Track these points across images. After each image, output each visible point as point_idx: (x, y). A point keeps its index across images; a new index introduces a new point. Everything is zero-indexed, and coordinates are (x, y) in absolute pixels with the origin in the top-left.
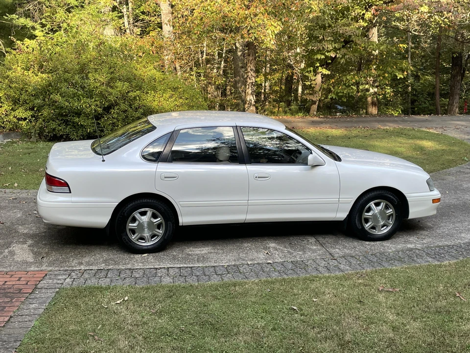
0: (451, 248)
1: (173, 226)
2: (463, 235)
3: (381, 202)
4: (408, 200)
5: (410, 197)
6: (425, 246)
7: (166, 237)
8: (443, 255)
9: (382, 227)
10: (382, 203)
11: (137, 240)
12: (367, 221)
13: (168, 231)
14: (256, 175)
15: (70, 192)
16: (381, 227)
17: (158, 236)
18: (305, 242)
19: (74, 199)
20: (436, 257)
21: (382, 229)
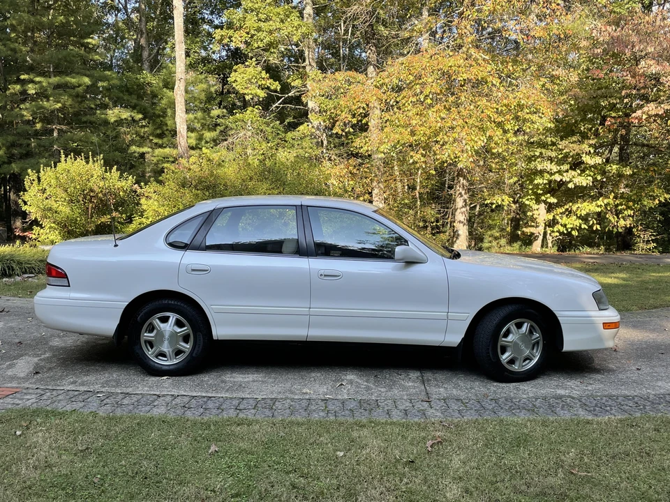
0: (630, 400)
1: (204, 339)
2: (660, 383)
3: (524, 323)
4: (561, 322)
5: (564, 316)
6: (586, 393)
7: (194, 355)
8: (608, 408)
9: (524, 361)
10: (526, 324)
11: (157, 357)
12: (504, 350)
13: (197, 346)
14: (322, 272)
15: (69, 286)
16: (522, 361)
17: (184, 352)
18: (402, 377)
19: (73, 295)
20: (595, 410)
21: (524, 364)
